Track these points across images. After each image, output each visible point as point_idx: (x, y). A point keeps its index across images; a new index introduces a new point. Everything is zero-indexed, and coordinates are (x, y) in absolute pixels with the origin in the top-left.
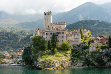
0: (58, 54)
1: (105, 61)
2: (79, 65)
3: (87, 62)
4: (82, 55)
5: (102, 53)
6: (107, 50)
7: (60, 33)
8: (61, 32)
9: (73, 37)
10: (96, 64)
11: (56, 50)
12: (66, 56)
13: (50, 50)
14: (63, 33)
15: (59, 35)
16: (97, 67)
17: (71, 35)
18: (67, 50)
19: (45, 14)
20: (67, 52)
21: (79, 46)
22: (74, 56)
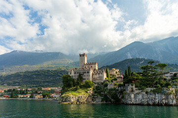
0: (80, 90)
1: (120, 98)
2: (99, 101)
3: (105, 98)
4: (102, 92)
5: (118, 90)
6: (122, 88)
7: (85, 72)
8: (87, 71)
9: (98, 76)
10: (112, 100)
11: (78, 87)
12: (87, 92)
13: (75, 87)
14: (88, 72)
15: (84, 74)
16: (113, 103)
17: (96, 74)
18: (90, 87)
19: (80, 55)
20: (88, 89)
21: (102, 84)
22: (95, 92)
